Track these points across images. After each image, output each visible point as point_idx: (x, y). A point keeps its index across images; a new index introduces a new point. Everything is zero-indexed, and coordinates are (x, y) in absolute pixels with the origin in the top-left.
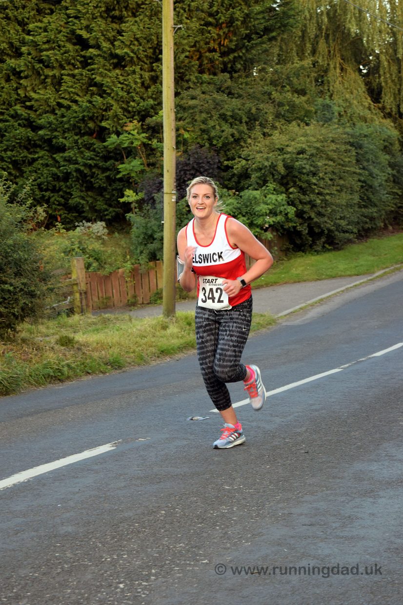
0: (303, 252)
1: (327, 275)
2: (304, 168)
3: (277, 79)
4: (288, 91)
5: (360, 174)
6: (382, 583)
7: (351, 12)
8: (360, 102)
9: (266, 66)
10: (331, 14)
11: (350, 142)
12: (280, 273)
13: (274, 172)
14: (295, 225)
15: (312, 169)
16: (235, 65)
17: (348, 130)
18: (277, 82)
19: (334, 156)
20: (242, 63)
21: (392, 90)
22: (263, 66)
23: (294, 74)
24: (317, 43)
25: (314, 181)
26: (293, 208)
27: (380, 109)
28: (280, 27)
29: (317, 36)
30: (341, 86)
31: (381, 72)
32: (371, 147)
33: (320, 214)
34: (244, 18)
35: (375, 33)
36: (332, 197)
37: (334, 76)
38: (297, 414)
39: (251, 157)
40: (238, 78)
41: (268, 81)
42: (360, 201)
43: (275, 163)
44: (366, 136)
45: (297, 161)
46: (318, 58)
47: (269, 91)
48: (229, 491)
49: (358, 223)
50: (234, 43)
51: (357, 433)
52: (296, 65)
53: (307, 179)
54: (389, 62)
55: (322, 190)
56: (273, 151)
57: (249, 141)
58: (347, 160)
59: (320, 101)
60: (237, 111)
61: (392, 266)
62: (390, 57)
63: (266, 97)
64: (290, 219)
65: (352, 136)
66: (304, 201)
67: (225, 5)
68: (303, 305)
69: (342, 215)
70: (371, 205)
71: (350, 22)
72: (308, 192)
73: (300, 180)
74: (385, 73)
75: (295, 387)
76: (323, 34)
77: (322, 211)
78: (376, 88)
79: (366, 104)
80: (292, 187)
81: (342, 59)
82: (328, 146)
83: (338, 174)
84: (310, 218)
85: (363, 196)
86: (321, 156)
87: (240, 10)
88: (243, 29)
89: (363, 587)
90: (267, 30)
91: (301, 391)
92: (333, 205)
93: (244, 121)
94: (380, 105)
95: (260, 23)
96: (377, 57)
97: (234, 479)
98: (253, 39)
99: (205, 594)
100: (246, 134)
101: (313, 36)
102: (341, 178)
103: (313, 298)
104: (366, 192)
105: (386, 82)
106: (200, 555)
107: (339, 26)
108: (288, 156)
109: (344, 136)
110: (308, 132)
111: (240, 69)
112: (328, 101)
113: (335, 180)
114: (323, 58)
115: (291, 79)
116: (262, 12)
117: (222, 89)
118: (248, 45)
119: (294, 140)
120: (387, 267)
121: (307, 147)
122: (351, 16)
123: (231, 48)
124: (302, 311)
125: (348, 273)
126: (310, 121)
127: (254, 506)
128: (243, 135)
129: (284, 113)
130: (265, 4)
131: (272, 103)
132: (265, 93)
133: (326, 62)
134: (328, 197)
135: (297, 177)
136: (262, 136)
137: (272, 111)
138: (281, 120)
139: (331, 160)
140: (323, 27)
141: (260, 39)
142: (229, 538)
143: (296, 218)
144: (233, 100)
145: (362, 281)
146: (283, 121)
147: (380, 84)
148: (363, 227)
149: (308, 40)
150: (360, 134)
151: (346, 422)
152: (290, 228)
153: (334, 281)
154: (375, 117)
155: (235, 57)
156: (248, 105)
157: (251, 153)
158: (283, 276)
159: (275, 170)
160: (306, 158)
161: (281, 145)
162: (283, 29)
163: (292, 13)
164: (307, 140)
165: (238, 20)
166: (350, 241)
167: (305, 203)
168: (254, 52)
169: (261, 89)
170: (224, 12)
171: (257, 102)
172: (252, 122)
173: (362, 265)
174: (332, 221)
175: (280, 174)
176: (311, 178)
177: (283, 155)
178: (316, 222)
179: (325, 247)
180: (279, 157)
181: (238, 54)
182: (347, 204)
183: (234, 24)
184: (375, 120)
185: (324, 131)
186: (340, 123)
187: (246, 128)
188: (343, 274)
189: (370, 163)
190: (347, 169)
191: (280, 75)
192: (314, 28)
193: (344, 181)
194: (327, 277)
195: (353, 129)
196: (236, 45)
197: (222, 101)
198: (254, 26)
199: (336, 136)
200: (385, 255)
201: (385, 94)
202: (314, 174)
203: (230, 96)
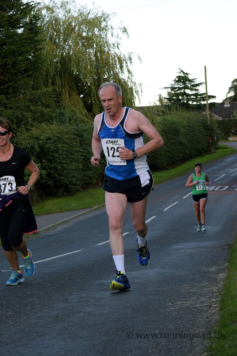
0: (51, 197)
1: (66, 209)
2: (51, 148)
3: (32, 98)
4: (39, 105)
5: (82, 152)
6: (122, 318)
7: (74, 61)
8: (81, 112)
9: (26, 91)
10: (63, 62)
11: (76, 134)
12: (38, 209)
13: (33, 151)
14: (46, 181)
15: (55, 149)
16: (8, 90)
17: (75, 127)
18: (33, 100)
19: (68, 141)
20: (12, 89)
21: (98, 105)
22: (25, 91)
23: (43, 95)
24: (55, 79)
25: (57, 156)
26: (45, 171)
27: (92, 116)
28: (33, 69)
29: (54, 75)
30: (69, 103)
31: (92, 95)
32: (88, 137)
33: (60, 175)
34: (13, 63)
35: (88, 73)
36: (67, 165)
37: (65, 97)
38: (60, 267)
39: (19, 142)
40: (10, 98)
41: (28, 99)
42: (83, 167)
43: (34, 146)
44: (85, 130)
45: (47, 144)
46: (56, 87)
47: (28, 105)
48: (30, 293)
49: (82, 180)
50: (7, 78)
51: (96, 271)
52: (44, 90)
53: (52, 154)
54: (96, 89)
55: (61, 161)
56: (32, 139)
57: (18, 133)
58: (75, 144)
59: (58, 111)
60: (10, 116)
61: (103, 203)
62: (97, 87)
63: (27, 109)
64: (44, 178)
65: (77, 130)
66: (51, 167)
67: (2, 56)
68: (54, 224)
69: (73, 175)
70: (89, 170)
71: (73, 67)
72: (53, 162)
73: (48, 155)
74: (94, 96)
75: (56, 258)
76: (58, 74)
77: (62, 173)
78: (89, 104)
79: (84, 113)
80: (43, 159)
81: (69, 88)
82: (63, 136)
83: (70, 152)
84: (55, 177)
85: (84, 164)
86: (60, 141)
87: (10, 59)
88: (12, 70)
89: (112, 320)
90: (26, 70)
91: (60, 259)
92: (68, 169)
93: (14, 122)
94: (92, 114)
95: (22, 66)
96: (90, 87)
97: (32, 290)
98: (18, 76)
99: (28, 328)
100: (16, 130)
101: (53, 75)
102: (71, 154)
103: (59, 221)
104: (86, 162)
105: (95, 101)
106: (22, 316)
107: (67, 70)
108: (41, 141)
109: (73, 130)
110: (52, 128)
111: (11, 93)
112: (62, 110)
113: (68, 155)
114: (59, 87)
115: (41, 98)
116: (23, 60)
117: (1, 104)
118: (15, 79)
119: (44, 133)
120: (100, 204)
121: (52, 136)
122: (74, 63)
123: (6, 81)
124: (53, 228)
125: (78, 208)
126: (53, 122)
127: (47, 298)
128: (14, 130)
129: (38, 118)
130: (25, 56)
131: (30, 112)
132: (26, 106)
133: (60, 90)
134: (65, 165)
135: (46, 153)
136: (25, 130)
137: (31, 116)
138: (36, 122)
139: (66, 144)
140: (59, 69)
141: (22, 76)
142: (35, 309)
143: (46, 177)
144: (8, 110)
145: (86, 212)
146: (37, 122)
147: (91, 102)
148: (85, 182)
149: (49, 77)
150: (82, 129)
151: (88, 268)
152: (43, 183)
153: (70, 212)
154: (89, 121)
155: (8, 86)
156: (17, 113)
157: (19, 140)
158: (40, 210)
159: (34, 150)
160: (52, 143)
161: (37, 135)
162: (35, 70)
163: (40, 61)
164: (51, 133)
165: (9, 65)
166: (78, 191)
167: (52, 169)
168: (19, 83)
169: (24, 103)
170: (1, 60)
171: (22, 111)
172: (20, 123)
173: (85, 204)
174: (67, 179)
175: (37, 152)
176: (55, 154)
177: (38, 141)
178: (59, 179)
179: (64, 194)
180: (36, 142)
181: (10, 84)
182: (76, 169)
183: (7, 67)
184: (89, 122)
185: (61, 127)
186: (70, 123)
187: (16, 126)
188: (75, 208)
189: (88, 146)
190: (75, 149)
191: (35, 96)
192: (53, 70)
193: (73, 155)
194: (66, 210)
195: (77, 127)
196: (9, 79)
197: (2, 111)
198: (19, 68)
199: (68, 130)
200: (99, 198)
201: (95, 108)
202: (57, 152)
203: (6, 108)
